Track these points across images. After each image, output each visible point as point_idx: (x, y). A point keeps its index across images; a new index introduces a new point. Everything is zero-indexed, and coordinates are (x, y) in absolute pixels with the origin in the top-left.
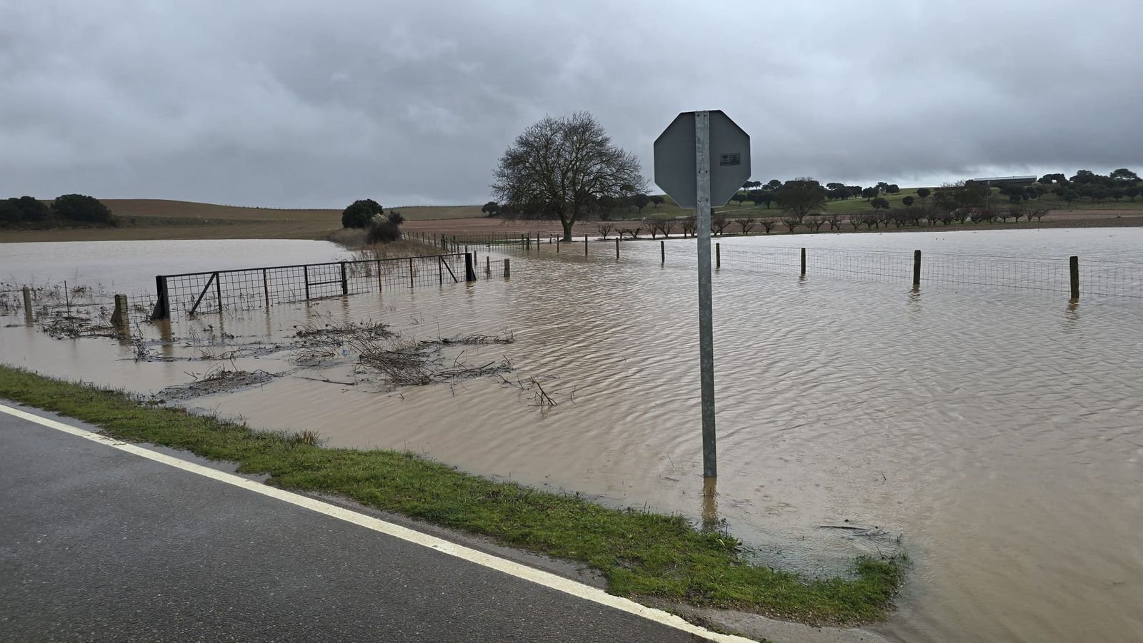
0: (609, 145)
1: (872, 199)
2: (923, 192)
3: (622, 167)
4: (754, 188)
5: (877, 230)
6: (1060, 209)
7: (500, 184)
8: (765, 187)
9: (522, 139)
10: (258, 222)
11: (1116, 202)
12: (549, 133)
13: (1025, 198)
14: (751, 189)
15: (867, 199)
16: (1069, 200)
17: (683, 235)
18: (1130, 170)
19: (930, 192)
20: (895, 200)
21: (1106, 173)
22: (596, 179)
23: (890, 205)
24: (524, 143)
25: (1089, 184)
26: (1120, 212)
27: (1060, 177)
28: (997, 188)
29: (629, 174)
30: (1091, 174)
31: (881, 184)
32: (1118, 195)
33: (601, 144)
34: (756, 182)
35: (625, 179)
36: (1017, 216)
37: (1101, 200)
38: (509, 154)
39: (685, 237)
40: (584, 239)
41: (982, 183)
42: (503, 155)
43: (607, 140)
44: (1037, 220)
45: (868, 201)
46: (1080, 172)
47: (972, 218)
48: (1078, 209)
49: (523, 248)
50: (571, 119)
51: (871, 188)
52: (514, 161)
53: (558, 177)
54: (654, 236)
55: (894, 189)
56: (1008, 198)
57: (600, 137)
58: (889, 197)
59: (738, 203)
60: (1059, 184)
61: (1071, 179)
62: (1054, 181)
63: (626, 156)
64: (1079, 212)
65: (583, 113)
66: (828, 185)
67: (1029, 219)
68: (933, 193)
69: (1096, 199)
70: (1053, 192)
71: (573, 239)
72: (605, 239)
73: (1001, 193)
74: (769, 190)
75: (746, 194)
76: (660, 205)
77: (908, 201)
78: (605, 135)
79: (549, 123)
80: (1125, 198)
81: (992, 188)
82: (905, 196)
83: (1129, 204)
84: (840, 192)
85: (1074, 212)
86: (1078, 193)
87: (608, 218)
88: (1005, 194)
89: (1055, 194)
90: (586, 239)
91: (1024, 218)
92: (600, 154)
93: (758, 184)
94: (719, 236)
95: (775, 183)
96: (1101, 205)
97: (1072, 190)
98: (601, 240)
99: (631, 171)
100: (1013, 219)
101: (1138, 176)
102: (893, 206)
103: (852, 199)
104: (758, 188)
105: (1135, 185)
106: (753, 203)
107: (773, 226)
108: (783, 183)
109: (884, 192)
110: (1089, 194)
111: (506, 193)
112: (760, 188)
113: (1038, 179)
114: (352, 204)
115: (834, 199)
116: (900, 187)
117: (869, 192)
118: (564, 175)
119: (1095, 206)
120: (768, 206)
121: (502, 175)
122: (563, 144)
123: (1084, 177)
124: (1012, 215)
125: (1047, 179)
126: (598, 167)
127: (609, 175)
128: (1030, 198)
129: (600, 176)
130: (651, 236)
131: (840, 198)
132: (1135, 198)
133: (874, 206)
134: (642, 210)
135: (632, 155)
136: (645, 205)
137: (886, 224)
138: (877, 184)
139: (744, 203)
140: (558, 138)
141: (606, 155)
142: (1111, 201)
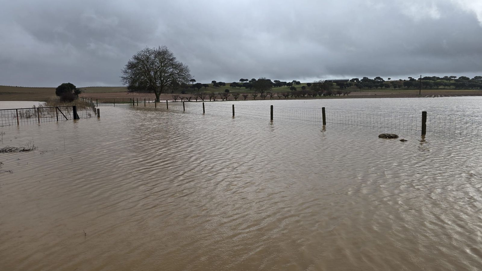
0: (176, 61)
1: (290, 87)
2: (309, 84)
3: (181, 70)
4: (246, 82)
5: (288, 99)
6: (357, 91)
7: (125, 76)
8: (250, 81)
9: (135, 56)
10: (15, 93)
11: (376, 89)
12: (148, 55)
13: (345, 87)
14: (244, 82)
15: (288, 87)
16: (360, 88)
17: (210, 100)
18: (381, 77)
19: (311, 85)
20: (299, 87)
21: (373, 78)
22: (170, 75)
23: (297, 89)
24: (136, 58)
25: (367, 82)
26: (376, 93)
27: (357, 80)
28: (335, 83)
29: (185, 74)
30: (368, 78)
31: (294, 81)
32: (377, 86)
33: (172, 60)
34: (246, 79)
35: (183, 76)
36: (340, 94)
37: (371, 88)
38: (130, 63)
39: (210, 101)
40: (166, 101)
41: (330, 81)
42: (127, 64)
43: (175, 58)
44: (346, 95)
45: (289, 87)
46: (365, 78)
47: (324, 94)
48: (363, 92)
49: (131, 105)
50: (158, 49)
51: (290, 82)
52: (131, 66)
53: (152, 73)
54: (197, 100)
55: (298, 83)
56: (339, 87)
57: (171, 57)
58: (296, 86)
59: (239, 88)
60: (357, 82)
61: (361, 80)
62: (355, 81)
63: (183, 65)
64: (364, 93)
65: (163, 46)
66: (274, 81)
67: (344, 95)
68: (312, 85)
69: (369, 88)
70: (355, 85)
71: (161, 101)
72: (175, 101)
73: (337, 85)
74: (251, 83)
75: (242, 84)
76: (207, 88)
77: (303, 88)
78: (174, 56)
79: (148, 51)
80: (379, 88)
81: (333, 83)
82: (302, 86)
83: (381, 90)
84: (279, 84)
85: (362, 93)
86: (363, 85)
87: (185, 93)
88: (338, 85)
89: (355, 86)
90: (167, 101)
91: (341, 95)
92: (172, 65)
93: (247, 80)
94: (225, 101)
95: (254, 80)
96: (371, 90)
97: (361, 85)
98: (173, 102)
99: (186, 72)
100: (338, 95)
101: (384, 79)
102: (298, 90)
103: (283, 87)
104: (247, 82)
105: (383, 83)
106: (245, 88)
107: (247, 97)
108: (257, 80)
109: (295, 84)
110: (367, 86)
111: (128, 80)
112: (248, 82)
113: (349, 80)
114: (61, 85)
115: (276, 87)
116: (301, 82)
117: (289, 84)
118: (156, 73)
119: (370, 90)
120: (251, 89)
121: (126, 72)
122: (154, 60)
123: (365, 79)
124: (338, 94)
125: (353, 80)
126: (172, 70)
127: (176, 74)
128: (347, 88)
129: (172, 74)
130: (196, 101)
131: (279, 86)
132: (383, 88)
133: (291, 90)
134: (199, 90)
135: (186, 65)
136: (201, 88)
137: (292, 96)
138: (292, 81)
139: (241, 88)
140: (152, 56)
141: (174, 65)
142: (374, 89)
